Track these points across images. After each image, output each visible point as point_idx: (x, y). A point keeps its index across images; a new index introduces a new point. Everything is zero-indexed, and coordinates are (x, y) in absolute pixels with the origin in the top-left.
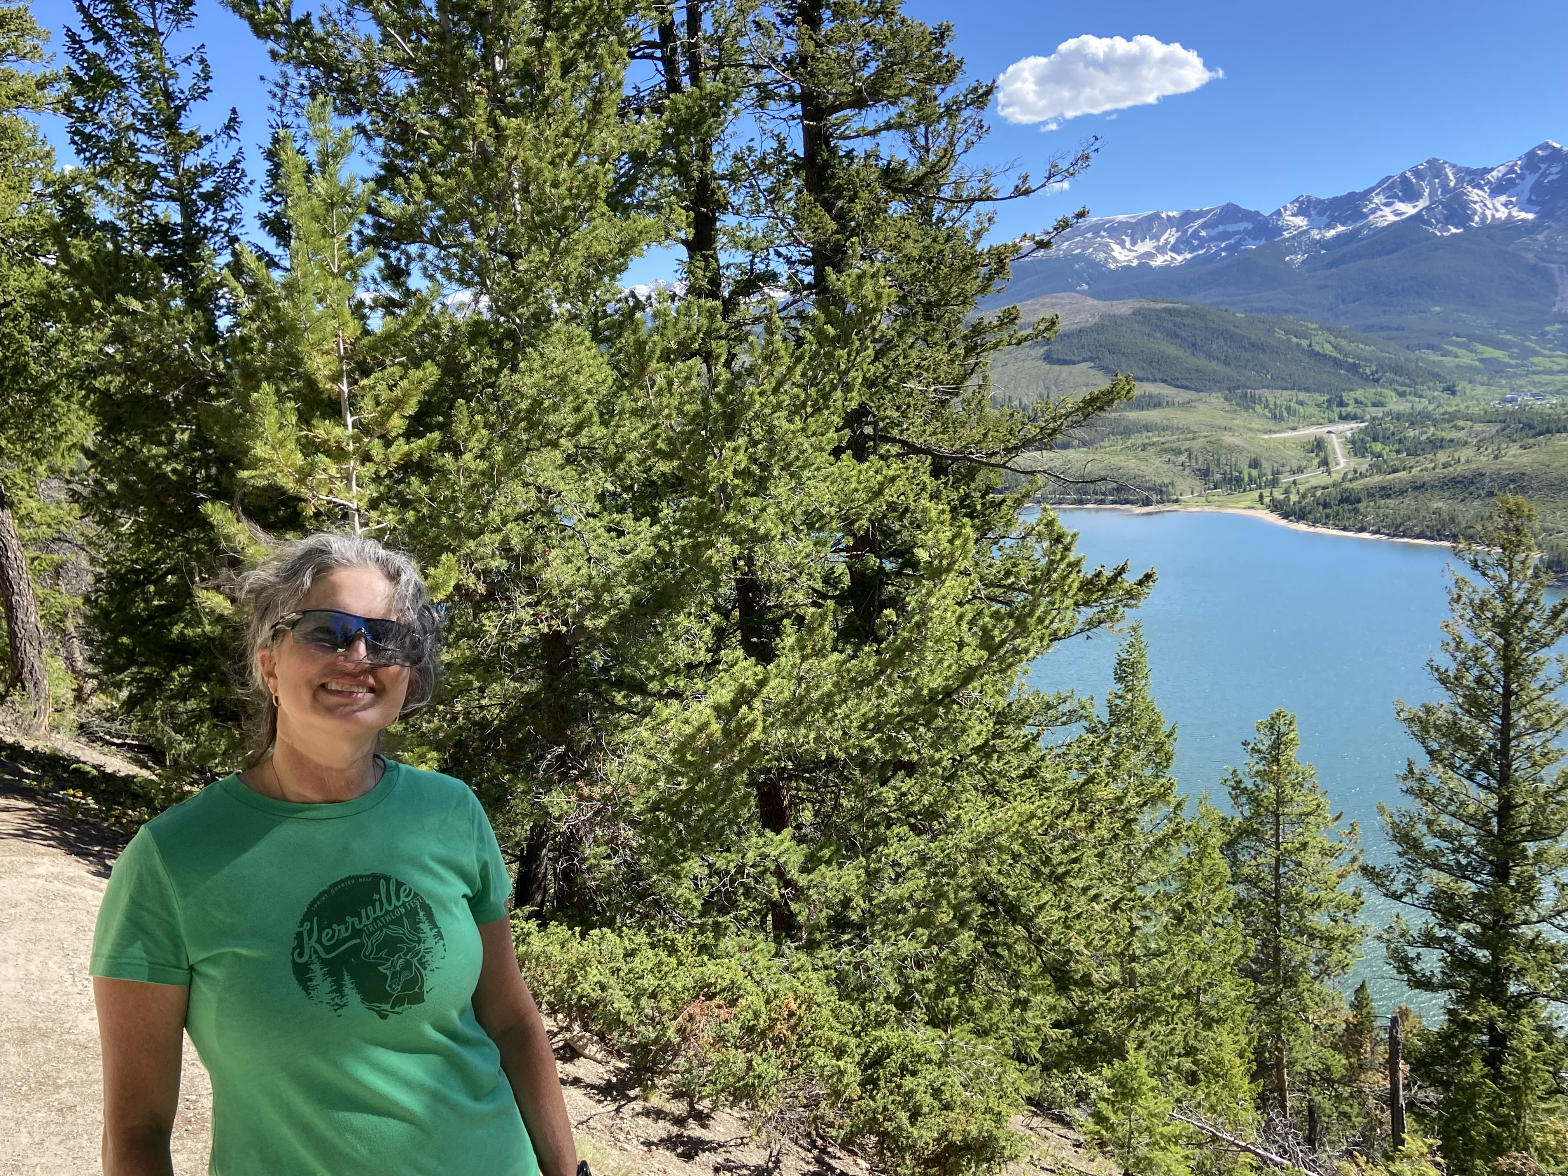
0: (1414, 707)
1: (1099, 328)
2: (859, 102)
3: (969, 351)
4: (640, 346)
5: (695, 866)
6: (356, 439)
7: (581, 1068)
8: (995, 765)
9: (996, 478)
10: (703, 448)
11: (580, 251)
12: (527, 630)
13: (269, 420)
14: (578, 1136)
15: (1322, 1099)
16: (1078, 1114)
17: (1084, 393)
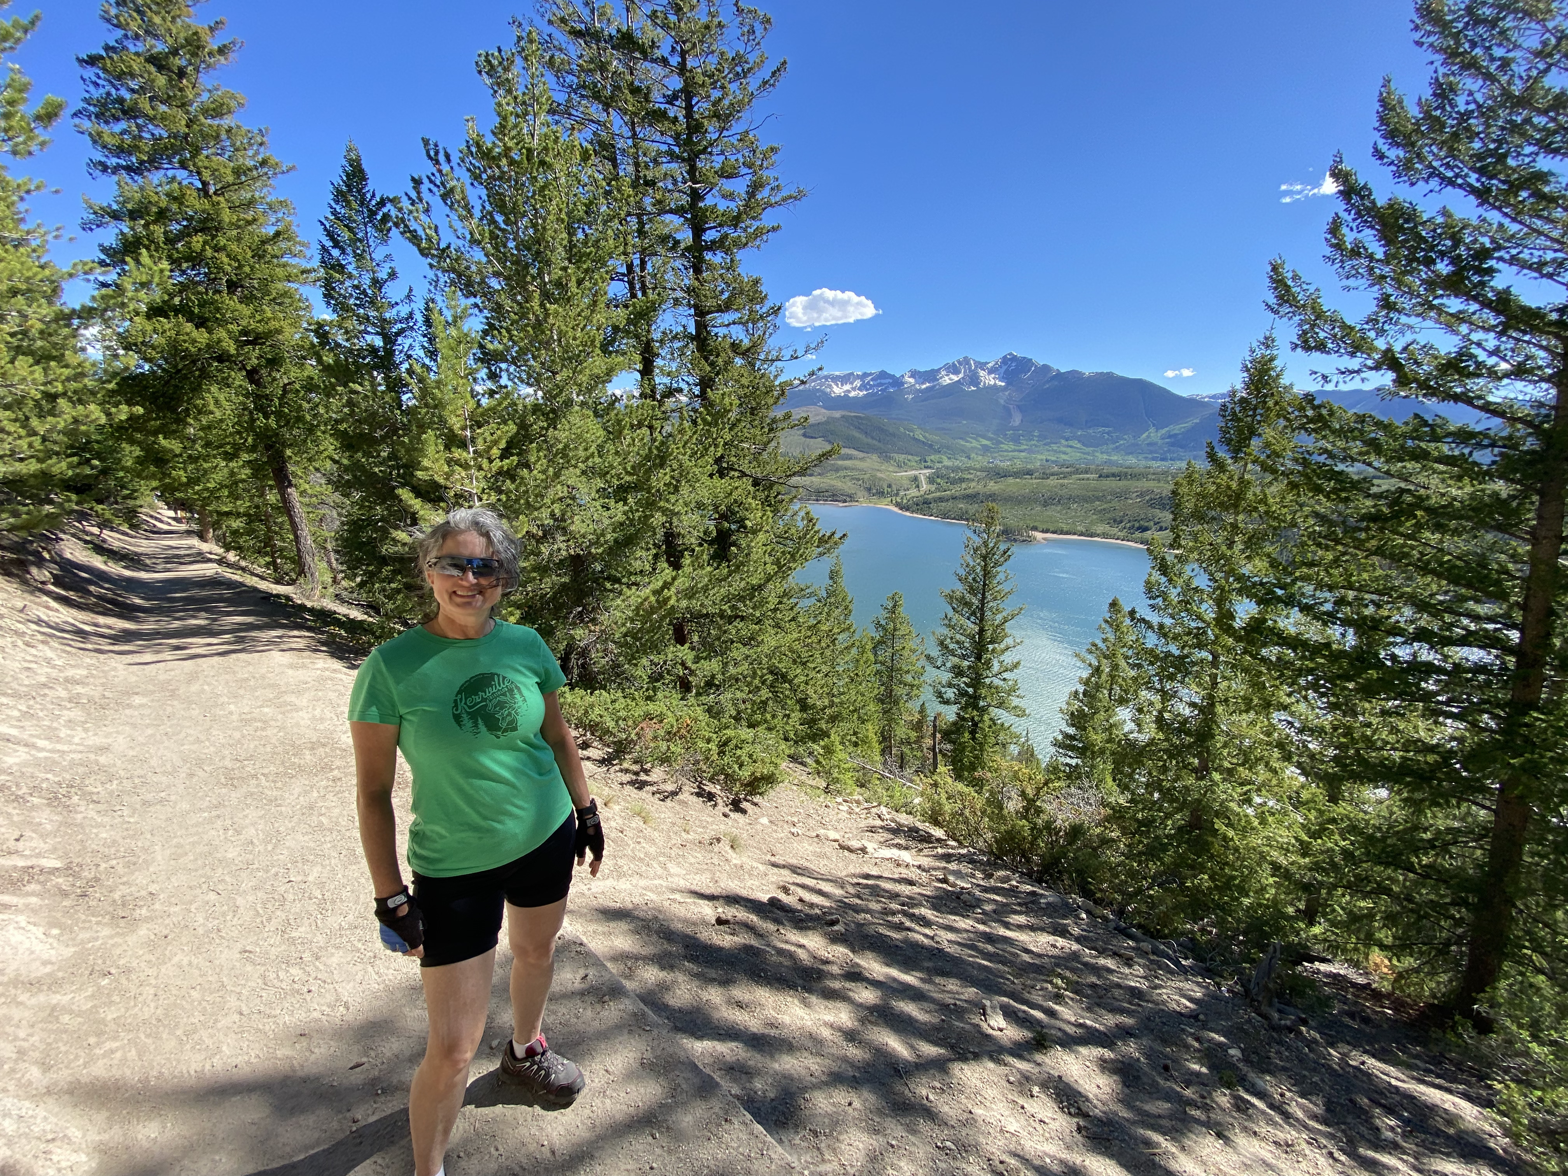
0: (948, 591)
1: (827, 423)
2: (720, 310)
3: (771, 430)
4: (619, 422)
5: (645, 661)
6: (475, 459)
7: (591, 752)
8: (779, 616)
9: (782, 489)
10: (649, 471)
11: (587, 372)
12: (564, 553)
13: (431, 450)
14: (590, 783)
15: (906, 750)
16: (809, 761)
17: (820, 452)
